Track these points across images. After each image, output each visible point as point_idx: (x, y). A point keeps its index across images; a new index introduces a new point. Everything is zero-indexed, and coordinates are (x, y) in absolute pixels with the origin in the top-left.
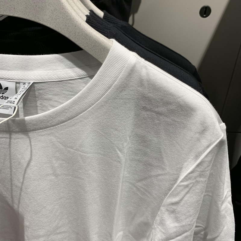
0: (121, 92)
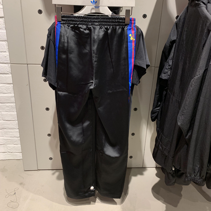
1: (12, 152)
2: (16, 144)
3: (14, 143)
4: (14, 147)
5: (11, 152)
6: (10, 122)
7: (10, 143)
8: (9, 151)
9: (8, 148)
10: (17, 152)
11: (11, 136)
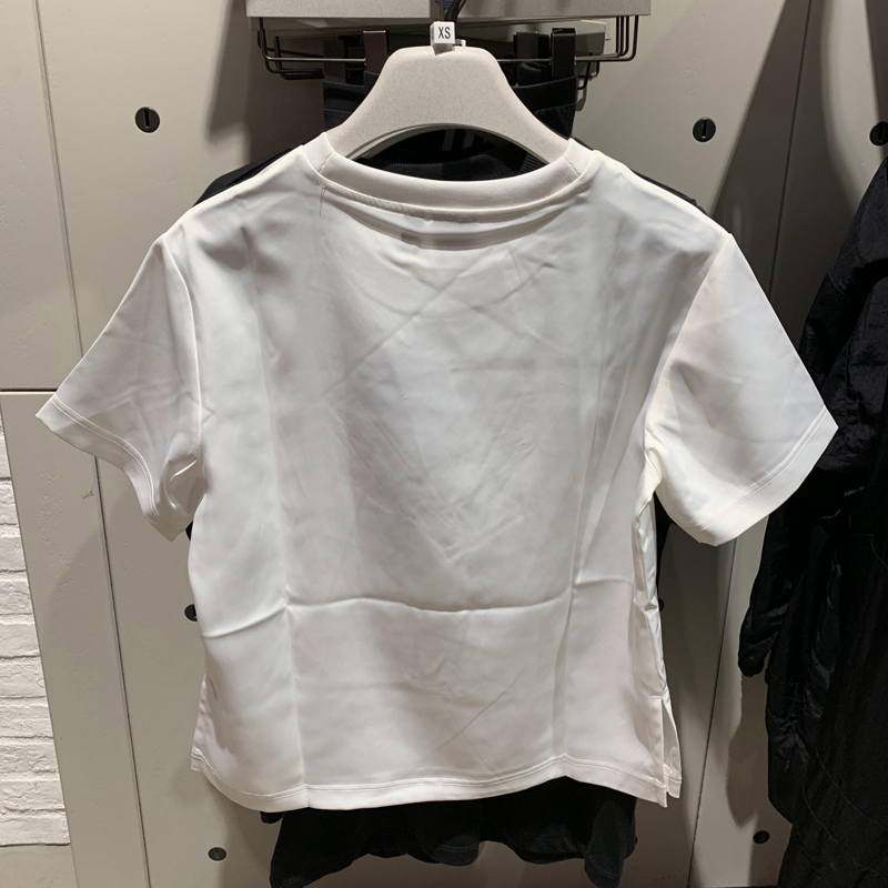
1: (27, 810)
2: (47, 771)
3: (37, 768)
4: (35, 784)
5: (21, 808)
6: (15, 667)
9: (7, 791)
11: (17, 734)
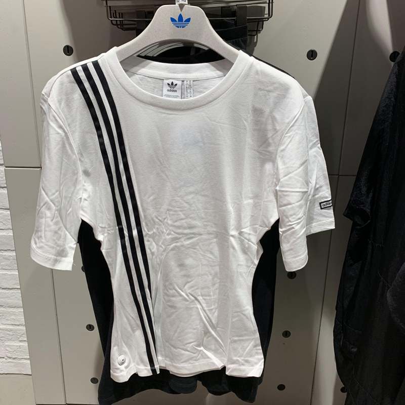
0: (245, 79)
1: (16, 358)
3: (20, 339)
4: (20, 346)
5: (14, 357)
7: (10, 338)
8: (9, 355)
9: (8, 349)
10: (25, 357)
11: (12, 323)
